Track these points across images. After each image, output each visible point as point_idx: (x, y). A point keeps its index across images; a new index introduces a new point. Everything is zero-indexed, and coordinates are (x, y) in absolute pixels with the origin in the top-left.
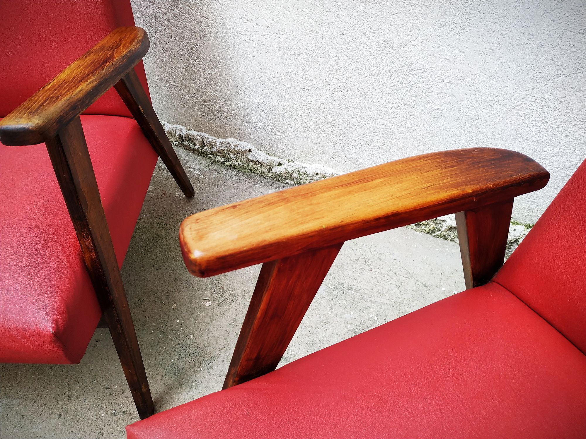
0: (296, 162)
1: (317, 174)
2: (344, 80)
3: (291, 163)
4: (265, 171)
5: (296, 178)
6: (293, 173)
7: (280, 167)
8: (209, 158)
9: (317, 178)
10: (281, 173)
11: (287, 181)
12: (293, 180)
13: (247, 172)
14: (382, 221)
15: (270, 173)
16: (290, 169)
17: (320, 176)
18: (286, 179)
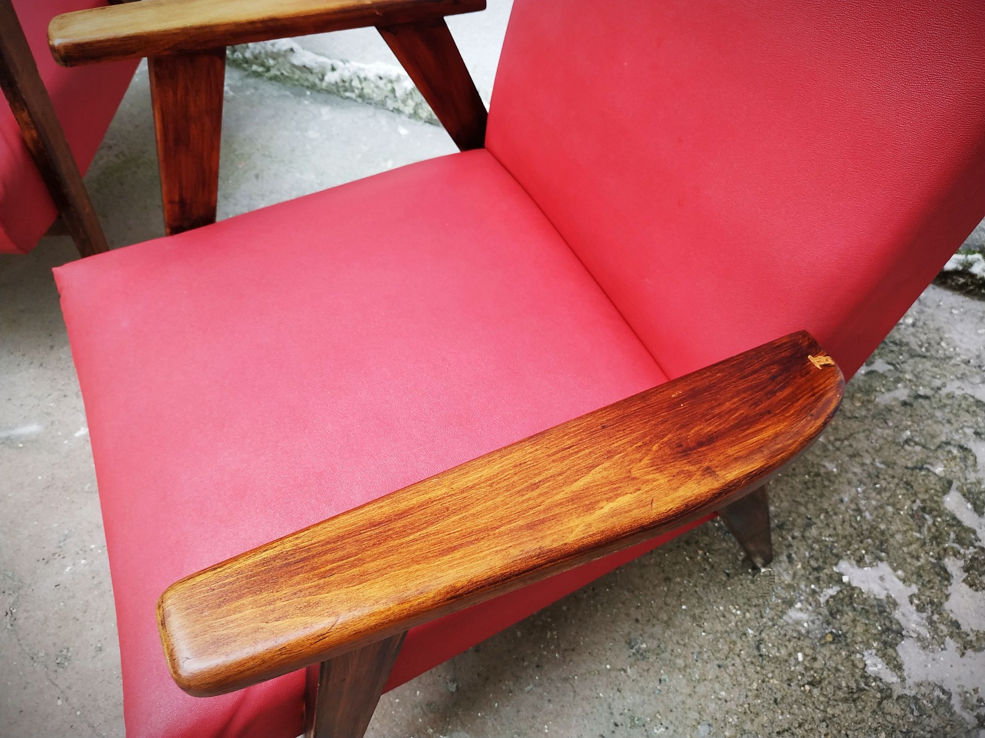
0: (352, 63)
1: (381, 78)
3: (347, 65)
4: (317, 81)
5: (357, 89)
6: (351, 81)
7: (334, 73)
8: (245, 69)
9: (381, 83)
10: (337, 82)
11: (348, 94)
12: (354, 92)
13: (294, 85)
14: (260, 25)
15: (324, 84)
16: (347, 75)
18: (346, 90)
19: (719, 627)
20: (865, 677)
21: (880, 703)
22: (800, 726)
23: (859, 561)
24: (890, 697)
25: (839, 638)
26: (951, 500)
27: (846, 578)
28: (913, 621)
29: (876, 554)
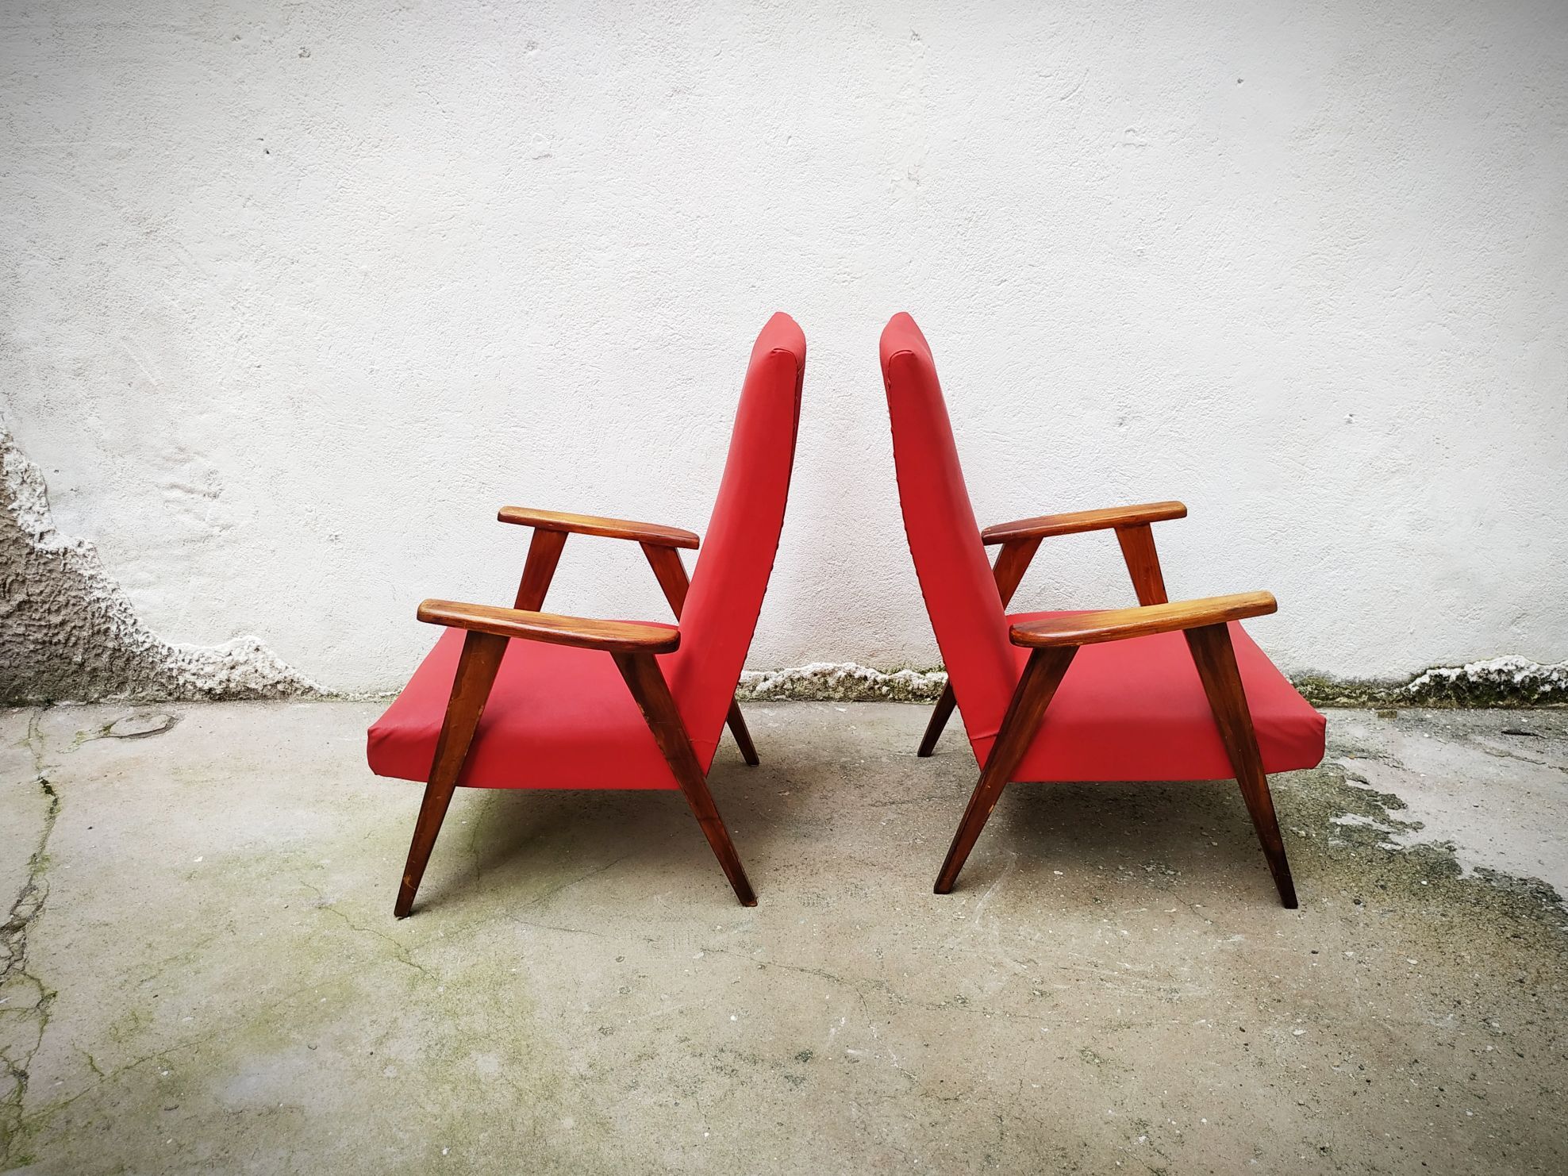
0: (786, 669)
1: (815, 675)
2: (840, 564)
5: (788, 690)
6: (784, 684)
7: (767, 682)
9: (815, 679)
10: (769, 689)
12: (784, 694)
15: (754, 694)
16: (780, 680)
17: (819, 676)
18: (775, 695)
19: (1305, 858)
20: (1388, 852)
21: (1404, 858)
22: (1382, 876)
23: (1337, 816)
24: (1405, 855)
25: (1361, 844)
26: (1350, 783)
27: (1339, 823)
28: (1385, 828)
29: (1341, 811)
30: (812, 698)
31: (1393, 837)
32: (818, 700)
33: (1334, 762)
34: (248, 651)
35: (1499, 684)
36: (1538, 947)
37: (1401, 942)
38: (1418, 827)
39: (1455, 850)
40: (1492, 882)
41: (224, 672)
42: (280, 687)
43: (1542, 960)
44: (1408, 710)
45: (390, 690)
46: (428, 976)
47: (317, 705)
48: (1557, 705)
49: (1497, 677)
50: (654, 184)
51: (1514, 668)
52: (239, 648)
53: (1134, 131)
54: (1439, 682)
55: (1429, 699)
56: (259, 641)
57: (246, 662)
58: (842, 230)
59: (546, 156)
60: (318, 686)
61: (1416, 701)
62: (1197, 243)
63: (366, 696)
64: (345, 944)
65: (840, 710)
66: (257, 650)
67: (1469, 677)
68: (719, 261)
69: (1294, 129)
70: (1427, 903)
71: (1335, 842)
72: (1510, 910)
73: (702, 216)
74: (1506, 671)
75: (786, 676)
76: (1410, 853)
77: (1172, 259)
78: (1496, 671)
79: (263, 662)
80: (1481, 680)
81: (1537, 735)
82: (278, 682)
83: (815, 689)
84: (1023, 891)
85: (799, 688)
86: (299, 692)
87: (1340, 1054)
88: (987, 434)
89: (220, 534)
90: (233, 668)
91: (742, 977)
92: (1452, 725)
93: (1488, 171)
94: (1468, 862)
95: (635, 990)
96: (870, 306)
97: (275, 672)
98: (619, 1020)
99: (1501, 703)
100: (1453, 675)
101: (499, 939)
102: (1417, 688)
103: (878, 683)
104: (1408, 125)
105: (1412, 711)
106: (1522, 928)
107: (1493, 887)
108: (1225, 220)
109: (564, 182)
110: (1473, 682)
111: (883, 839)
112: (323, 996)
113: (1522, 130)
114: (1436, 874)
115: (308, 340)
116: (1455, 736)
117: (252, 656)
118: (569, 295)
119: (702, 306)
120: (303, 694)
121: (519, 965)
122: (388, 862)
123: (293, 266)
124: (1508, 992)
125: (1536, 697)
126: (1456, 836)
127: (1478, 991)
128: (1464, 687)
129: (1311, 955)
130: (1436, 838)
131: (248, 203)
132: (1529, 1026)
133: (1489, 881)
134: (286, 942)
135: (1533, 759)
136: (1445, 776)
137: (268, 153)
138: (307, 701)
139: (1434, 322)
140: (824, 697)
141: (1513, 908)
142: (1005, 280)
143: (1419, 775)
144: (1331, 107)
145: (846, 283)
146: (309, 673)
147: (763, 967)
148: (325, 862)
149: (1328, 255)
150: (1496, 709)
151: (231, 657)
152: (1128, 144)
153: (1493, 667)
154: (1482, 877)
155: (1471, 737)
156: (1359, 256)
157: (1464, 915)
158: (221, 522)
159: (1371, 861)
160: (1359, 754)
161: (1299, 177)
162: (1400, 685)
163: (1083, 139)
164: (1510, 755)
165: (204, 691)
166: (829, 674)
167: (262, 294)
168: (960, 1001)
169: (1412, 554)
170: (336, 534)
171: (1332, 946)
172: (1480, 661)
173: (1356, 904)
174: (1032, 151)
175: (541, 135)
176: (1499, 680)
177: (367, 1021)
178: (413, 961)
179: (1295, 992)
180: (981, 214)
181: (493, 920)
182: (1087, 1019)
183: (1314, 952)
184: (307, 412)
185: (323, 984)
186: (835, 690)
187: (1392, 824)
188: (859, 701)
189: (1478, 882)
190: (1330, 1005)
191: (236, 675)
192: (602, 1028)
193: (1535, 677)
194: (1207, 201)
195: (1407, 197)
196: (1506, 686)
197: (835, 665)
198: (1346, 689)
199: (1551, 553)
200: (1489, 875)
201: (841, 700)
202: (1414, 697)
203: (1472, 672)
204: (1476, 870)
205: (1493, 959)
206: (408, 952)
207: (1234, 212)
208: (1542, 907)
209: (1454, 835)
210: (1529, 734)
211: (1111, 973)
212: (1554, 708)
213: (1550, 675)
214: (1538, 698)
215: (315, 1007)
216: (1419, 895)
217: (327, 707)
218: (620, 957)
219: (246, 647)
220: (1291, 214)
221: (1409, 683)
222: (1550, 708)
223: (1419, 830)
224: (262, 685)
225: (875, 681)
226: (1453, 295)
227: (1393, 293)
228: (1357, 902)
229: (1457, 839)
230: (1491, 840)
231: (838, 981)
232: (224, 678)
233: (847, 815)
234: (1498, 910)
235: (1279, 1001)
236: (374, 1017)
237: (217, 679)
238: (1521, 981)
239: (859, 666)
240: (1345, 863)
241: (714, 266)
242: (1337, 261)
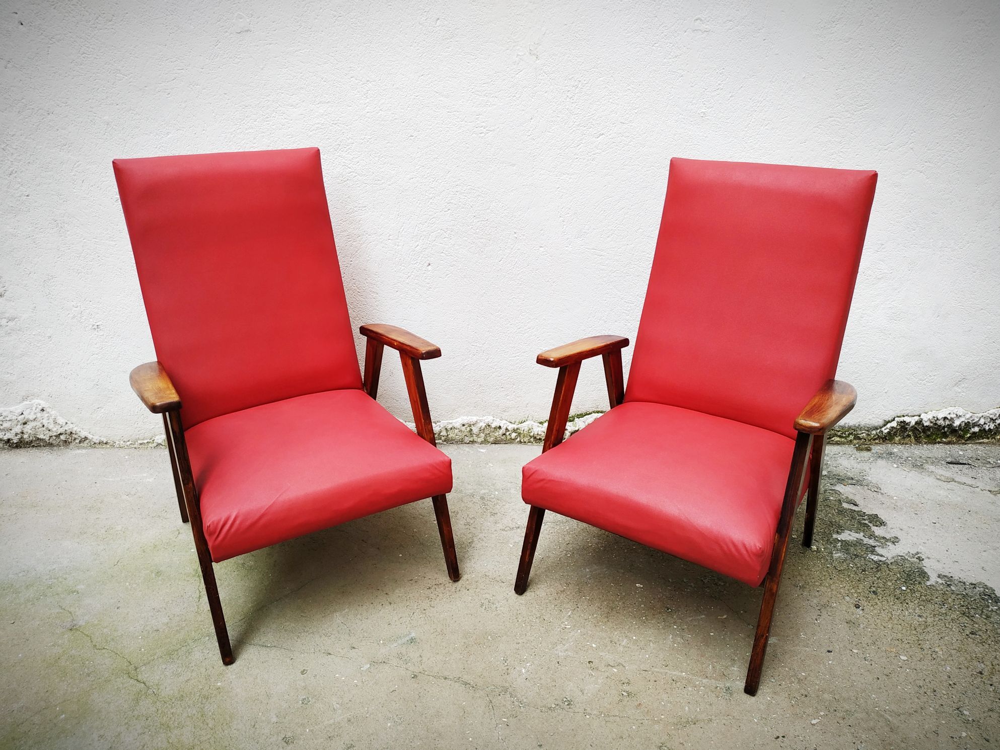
0: (442, 422)
1: (464, 425)
3: (438, 424)
5: (443, 436)
9: (463, 428)
12: (441, 439)
17: (466, 426)
19: (817, 569)
20: (876, 562)
21: (888, 567)
22: (873, 584)
23: (838, 533)
24: (888, 565)
25: (857, 556)
26: (845, 505)
27: (839, 539)
28: (872, 542)
29: (840, 529)
30: (462, 442)
31: (879, 550)
32: (466, 443)
33: (833, 488)
34: (36, 411)
35: (944, 427)
36: (990, 642)
37: (891, 640)
38: (895, 541)
39: (923, 560)
40: (951, 587)
41: (19, 427)
42: (62, 437)
43: (994, 654)
44: (881, 446)
45: (146, 439)
46: (150, 692)
47: (91, 451)
48: (982, 441)
49: (943, 422)
50: (333, 55)
51: (955, 416)
52: (29, 410)
53: (701, 20)
54: (903, 426)
55: (895, 437)
56: (43, 404)
57: (34, 419)
58: (479, 93)
59: (247, 31)
60: (92, 436)
61: (886, 439)
62: (745, 108)
63: (128, 443)
64: (87, 662)
65: (482, 450)
66: (43, 410)
67: (924, 422)
68: (385, 116)
69: (820, 21)
70: (907, 606)
71: (838, 555)
72: (967, 610)
73: (372, 80)
74: (949, 418)
75: (442, 426)
76: (891, 563)
77: (727, 120)
78: (942, 418)
79: (48, 419)
80: (932, 424)
81: (971, 465)
82: (61, 434)
83: (463, 435)
84: (613, 602)
85: (451, 435)
86: (77, 441)
87: (854, 743)
88: (588, 250)
89: (7, 324)
90: (25, 423)
91: (398, 686)
92: (912, 457)
93: (959, 56)
94: (933, 568)
95: (314, 700)
96: (502, 152)
97: (58, 427)
98: (299, 729)
99: (945, 440)
100: (913, 421)
101: (210, 655)
102: (888, 430)
103: (509, 431)
104: (904, 20)
105: (884, 446)
106: (977, 626)
107: (953, 591)
108: (766, 90)
109: (262, 52)
110: (926, 426)
111: (510, 559)
112: (63, 712)
113: (986, 26)
114: (911, 580)
115: (65, 175)
116: (915, 466)
117: (39, 415)
118: (269, 141)
119: (373, 151)
120: (80, 442)
121: (223, 679)
122: (129, 587)
123: (49, 116)
124: (972, 683)
125: (969, 435)
126: (922, 548)
127: (951, 683)
128: (920, 430)
129: (827, 653)
130: (909, 550)
131: (9, 65)
132: (990, 713)
133: (949, 585)
134: (40, 662)
135: (970, 484)
136: (910, 498)
137: (22, 24)
138: (84, 448)
139: (913, 169)
140: (470, 441)
141: (968, 608)
142: (603, 134)
143: (892, 498)
144: (848, 4)
145: (483, 135)
146: (84, 427)
147: (415, 677)
148: (81, 587)
149: (840, 118)
150: (941, 444)
151: (23, 416)
152: (696, 30)
153: (941, 416)
154: (944, 582)
155: (926, 466)
156: (863, 119)
157: (935, 615)
158: (7, 315)
159: (864, 570)
160: (850, 482)
161: (822, 58)
162: (876, 428)
163: (663, 26)
164: (953, 480)
165: (4, 440)
166: (473, 425)
167: (26, 138)
168: (566, 703)
169: (889, 337)
170: (97, 324)
171: (841, 646)
172: (932, 411)
173: (856, 608)
174: (624, 34)
175: (241, 14)
176: (944, 424)
177: (95, 736)
178: (140, 678)
179: (817, 687)
180: (585, 82)
181: (207, 638)
182: (663, 717)
183: (829, 651)
184: (68, 231)
185: (65, 701)
186: (477, 436)
187: (877, 538)
188: (495, 443)
189: (941, 587)
190: (844, 699)
191: (28, 429)
192: (285, 737)
193: (968, 422)
194: (753, 75)
195: (900, 75)
196: (949, 428)
197: (478, 418)
198: (839, 431)
199: (986, 336)
200: (949, 581)
201: (482, 443)
202: (885, 437)
203: (926, 419)
204: (939, 576)
205: (958, 654)
206: (136, 669)
207: (773, 84)
208: (988, 607)
209: (921, 547)
210: (965, 464)
211: (680, 674)
212: (980, 443)
213: (979, 421)
214: (970, 436)
215: (55, 724)
216: (900, 599)
217: (99, 452)
218: (304, 670)
219: (34, 408)
220: (815, 86)
221: (883, 427)
222: (977, 443)
223: (896, 543)
224: (48, 436)
225: (507, 430)
226: (929, 150)
227: (886, 147)
228: (857, 606)
229: (924, 551)
230: (947, 551)
231: (474, 687)
232: (19, 431)
233: (484, 539)
234: (958, 611)
235: (806, 696)
236: (102, 732)
237: (13, 432)
238: (981, 673)
239: (495, 418)
240: (846, 573)
241: (381, 120)
242: (847, 122)
